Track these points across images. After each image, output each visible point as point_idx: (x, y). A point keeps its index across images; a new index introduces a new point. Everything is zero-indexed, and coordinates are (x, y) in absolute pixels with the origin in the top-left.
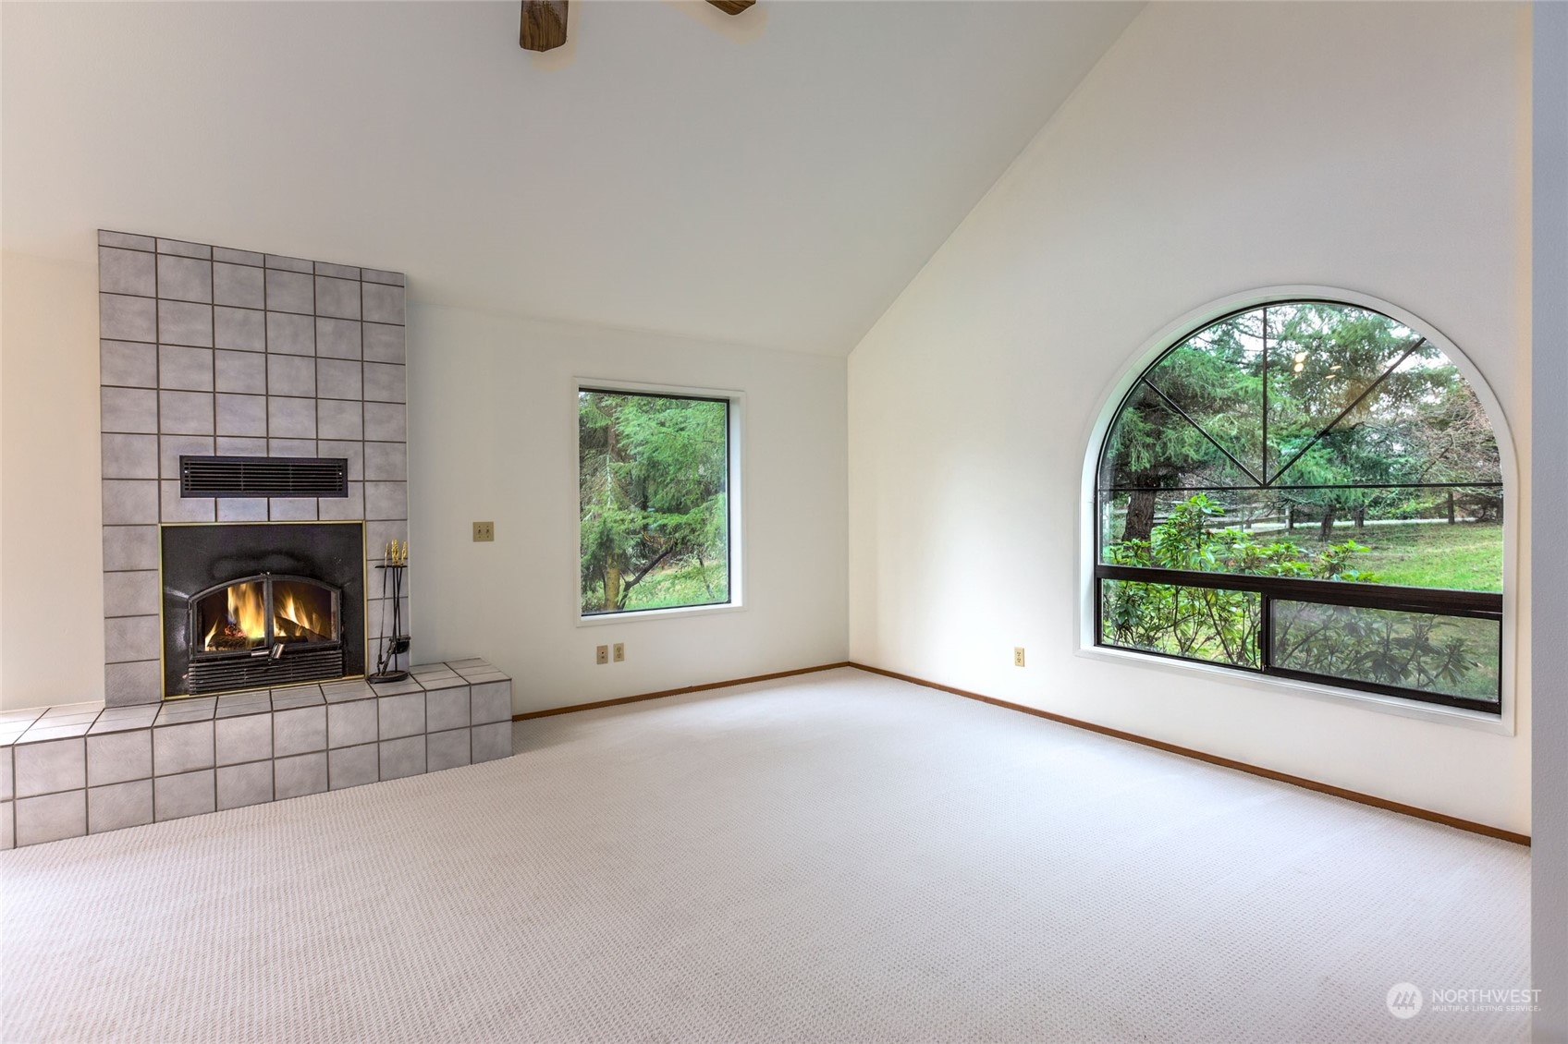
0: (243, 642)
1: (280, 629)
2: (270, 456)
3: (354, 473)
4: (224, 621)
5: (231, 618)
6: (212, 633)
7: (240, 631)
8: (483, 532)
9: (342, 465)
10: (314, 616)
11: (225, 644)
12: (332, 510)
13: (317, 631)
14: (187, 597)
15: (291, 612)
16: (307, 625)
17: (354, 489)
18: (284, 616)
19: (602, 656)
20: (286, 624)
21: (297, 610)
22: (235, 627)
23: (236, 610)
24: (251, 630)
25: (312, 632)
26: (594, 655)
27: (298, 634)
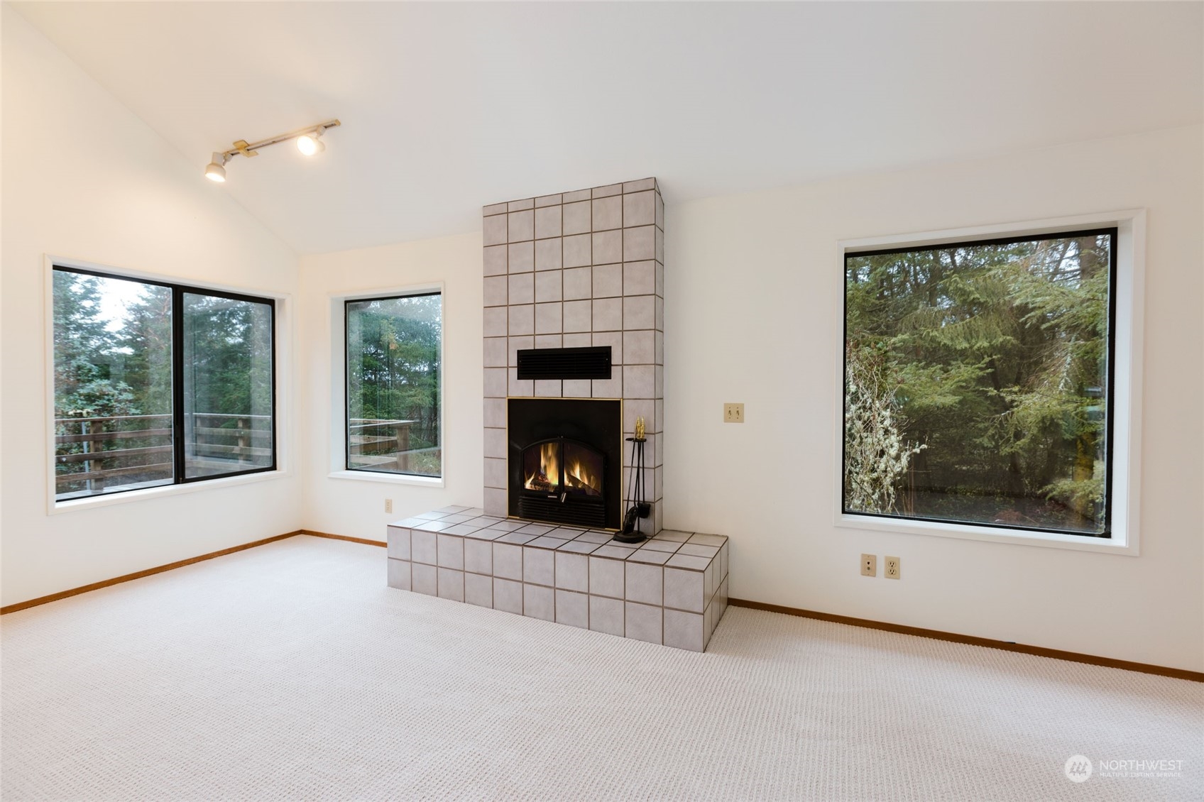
0: (548, 485)
1: (569, 482)
2: (564, 347)
3: (615, 359)
4: (538, 473)
5: (542, 471)
6: (532, 478)
7: (547, 479)
8: (734, 413)
9: (606, 352)
10: (592, 478)
11: (539, 485)
12: (600, 390)
13: (593, 487)
14: (520, 449)
15: (577, 473)
16: (586, 483)
17: (615, 371)
18: (572, 474)
19: (869, 566)
20: (572, 479)
21: (581, 472)
22: (544, 476)
23: (545, 467)
24: (552, 479)
25: (589, 487)
26: (857, 565)
27: (580, 486)
